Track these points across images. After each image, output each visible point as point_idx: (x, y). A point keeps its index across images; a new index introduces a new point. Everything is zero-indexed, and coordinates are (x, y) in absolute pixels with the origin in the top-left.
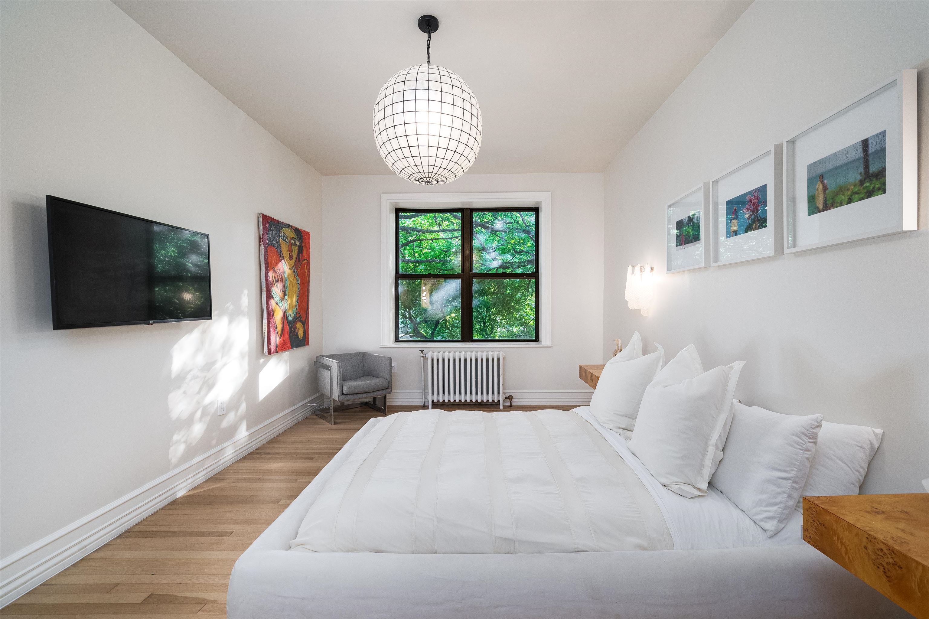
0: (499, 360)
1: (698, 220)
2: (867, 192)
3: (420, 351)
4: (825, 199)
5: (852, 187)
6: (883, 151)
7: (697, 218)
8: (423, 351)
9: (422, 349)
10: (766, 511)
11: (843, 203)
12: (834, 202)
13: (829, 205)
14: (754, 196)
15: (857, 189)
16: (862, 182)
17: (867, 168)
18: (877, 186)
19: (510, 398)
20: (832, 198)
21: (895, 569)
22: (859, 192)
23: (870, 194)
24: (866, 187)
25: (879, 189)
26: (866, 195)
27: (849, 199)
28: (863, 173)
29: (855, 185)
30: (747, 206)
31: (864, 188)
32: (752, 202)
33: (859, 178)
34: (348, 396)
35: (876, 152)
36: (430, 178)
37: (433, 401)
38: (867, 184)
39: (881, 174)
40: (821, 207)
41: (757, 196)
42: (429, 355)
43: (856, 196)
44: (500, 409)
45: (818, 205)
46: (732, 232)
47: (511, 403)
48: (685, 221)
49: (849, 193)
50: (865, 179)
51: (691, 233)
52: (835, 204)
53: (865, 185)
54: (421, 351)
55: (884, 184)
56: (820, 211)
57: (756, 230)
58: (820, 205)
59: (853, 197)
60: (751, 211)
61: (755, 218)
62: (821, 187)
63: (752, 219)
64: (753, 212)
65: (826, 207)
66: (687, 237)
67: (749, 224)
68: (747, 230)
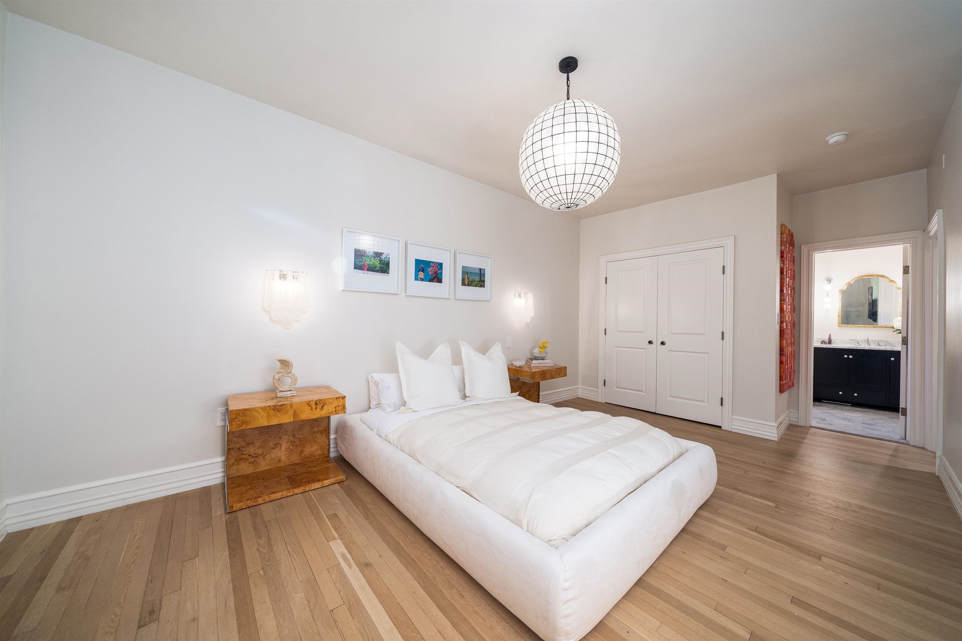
30: (431, 268)
32: (434, 267)
41: (437, 267)
46: (419, 278)
58: (466, 283)
60: (433, 272)
61: (436, 276)
62: (467, 277)
63: (434, 276)
64: (435, 273)
65: (468, 285)
66: (372, 266)
67: (432, 278)
68: (430, 281)
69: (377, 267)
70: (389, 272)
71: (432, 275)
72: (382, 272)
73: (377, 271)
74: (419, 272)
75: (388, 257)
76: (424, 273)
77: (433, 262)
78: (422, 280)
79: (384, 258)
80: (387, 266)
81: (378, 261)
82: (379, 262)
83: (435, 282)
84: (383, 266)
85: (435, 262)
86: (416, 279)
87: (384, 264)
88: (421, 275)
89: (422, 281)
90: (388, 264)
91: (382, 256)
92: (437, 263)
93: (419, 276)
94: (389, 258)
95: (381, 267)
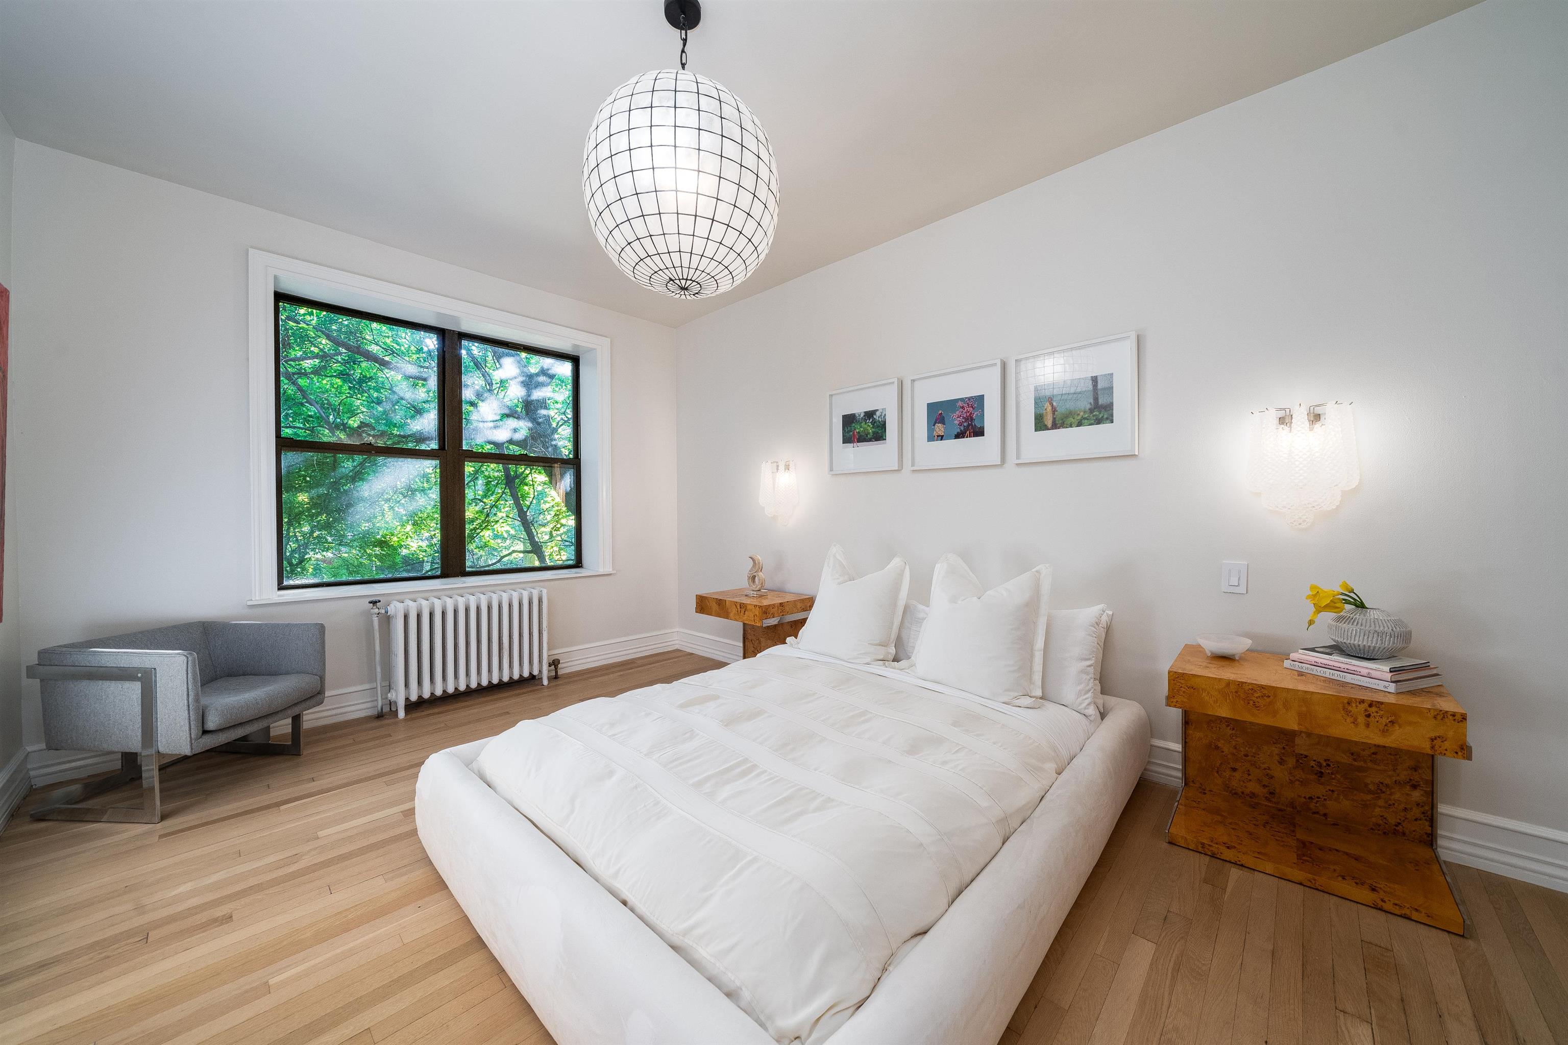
0: (540, 601)
1: (882, 417)
2: (1096, 419)
3: (370, 602)
4: (1054, 419)
5: (1082, 414)
6: (1111, 388)
7: (881, 415)
8: (379, 601)
9: (374, 599)
10: (1086, 699)
11: (1073, 426)
12: (1064, 423)
13: (1059, 425)
14: (968, 403)
15: (1086, 416)
16: (1091, 411)
17: (1096, 399)
18: (1105, 416)
19: (556, 663)
20: (1062, 420)
21: (1264, 699)
22: (1088, 418)
23: (1099, 421)
24: (1096, 415)
25: (1107, 419)
26: (1095, 422)
27: (1079, 422)
28: (1092, 403)
29: (1085, 412)
30: (958, 412)
31: (1094, 416)
32: (964, 409)
33: (1088, 406)
34: (220, 734)
35: (1104, 389)
36: (687, 279)
37: (407, 699)
38: (1096, 413)
39: (1109, 407)
40: (1050, 425)
41: (972, 405)
42: (396, 609)
43: (1086, 421)
44: (543, 685)
45: (1046, 423)
46: (936, 437)
47: (556, 672)
48: (860, 416)
49: (1079, 417)
50: (1095, 408)
51: (871, 431)
52: (1065, 425)
53: (1094, 414)
54: (374, 603)
55: (1112, 415)
56: (1048, 429)
57: (970, 437)
58: (1049, 422)
59: (1083, 421)
60: (964, 418)
61: (969, 425)
62: (1050, 408)
63: (964, 426)
64: (966, 419)
65: (1055, 426)
66: (863, 434)
67: (961, 430)
68: (958, 436)
69: (869, 433)
70: (886, 437)
71: (961, 424)
72: (876, 440)
73: (870, 440)
74: (934, 425)
75: (883, 414)
76: (944, 424)
77: (962, 400)
78: (942, 438)
79: (877, 418)
80: (882, 429)
81: (870, 424)
82: (871, 426)
83: (967, 437)
84: (877, 430)
85: (966, 398)
86: (931, 438)
87: (878, 427)
88: (940, 429)
89: (941, 440)
90: (883, 426)
91: (875, 414)
92: (969, 399)
93: (935, 432)
94: (885, 415)
95: (874, 433)
